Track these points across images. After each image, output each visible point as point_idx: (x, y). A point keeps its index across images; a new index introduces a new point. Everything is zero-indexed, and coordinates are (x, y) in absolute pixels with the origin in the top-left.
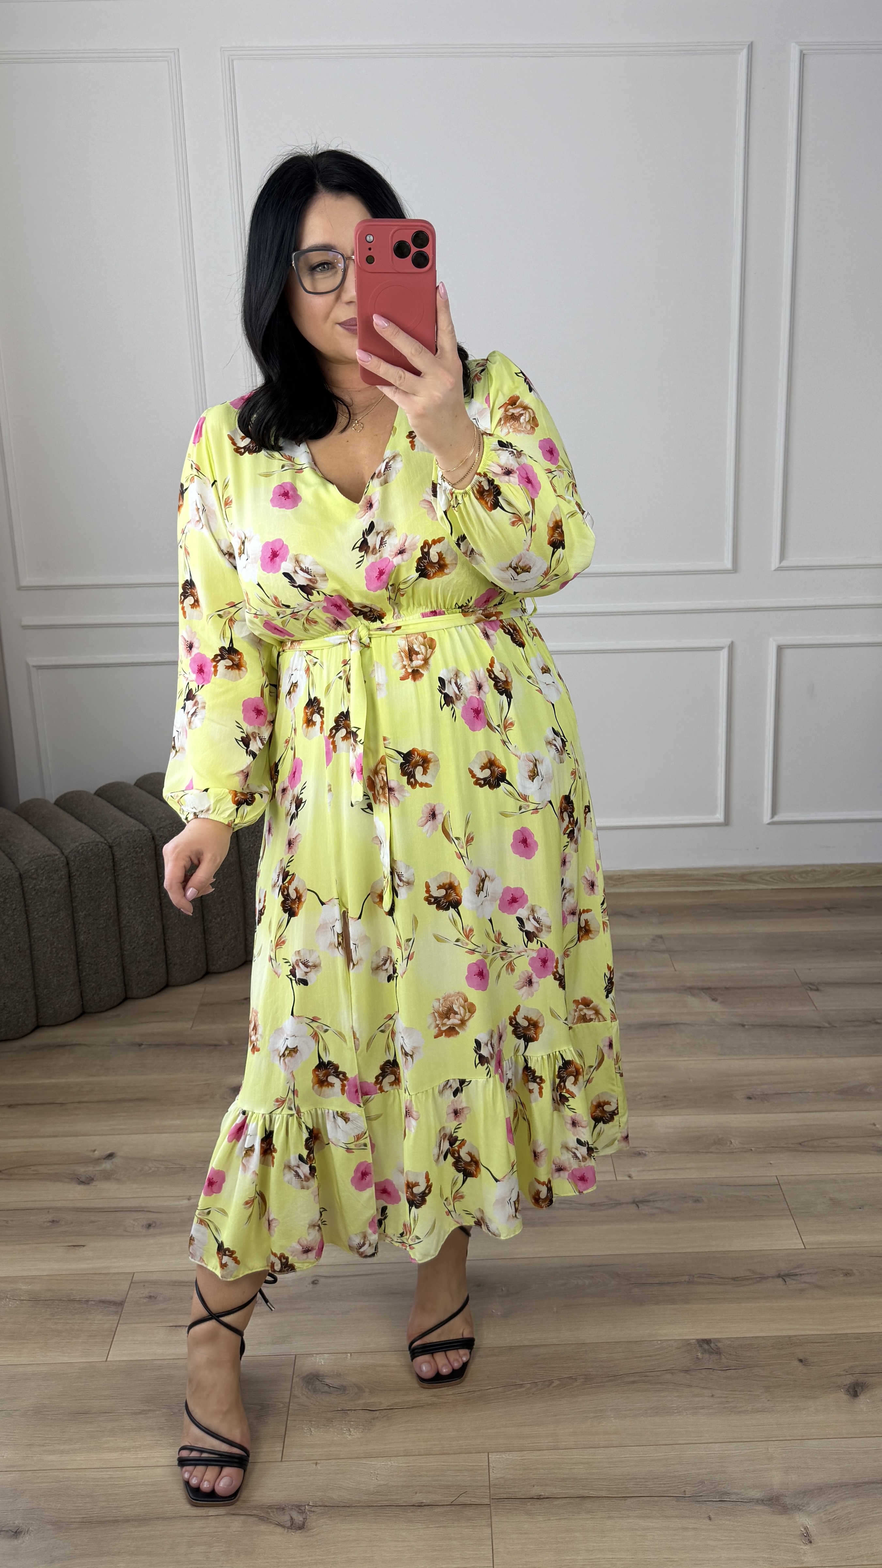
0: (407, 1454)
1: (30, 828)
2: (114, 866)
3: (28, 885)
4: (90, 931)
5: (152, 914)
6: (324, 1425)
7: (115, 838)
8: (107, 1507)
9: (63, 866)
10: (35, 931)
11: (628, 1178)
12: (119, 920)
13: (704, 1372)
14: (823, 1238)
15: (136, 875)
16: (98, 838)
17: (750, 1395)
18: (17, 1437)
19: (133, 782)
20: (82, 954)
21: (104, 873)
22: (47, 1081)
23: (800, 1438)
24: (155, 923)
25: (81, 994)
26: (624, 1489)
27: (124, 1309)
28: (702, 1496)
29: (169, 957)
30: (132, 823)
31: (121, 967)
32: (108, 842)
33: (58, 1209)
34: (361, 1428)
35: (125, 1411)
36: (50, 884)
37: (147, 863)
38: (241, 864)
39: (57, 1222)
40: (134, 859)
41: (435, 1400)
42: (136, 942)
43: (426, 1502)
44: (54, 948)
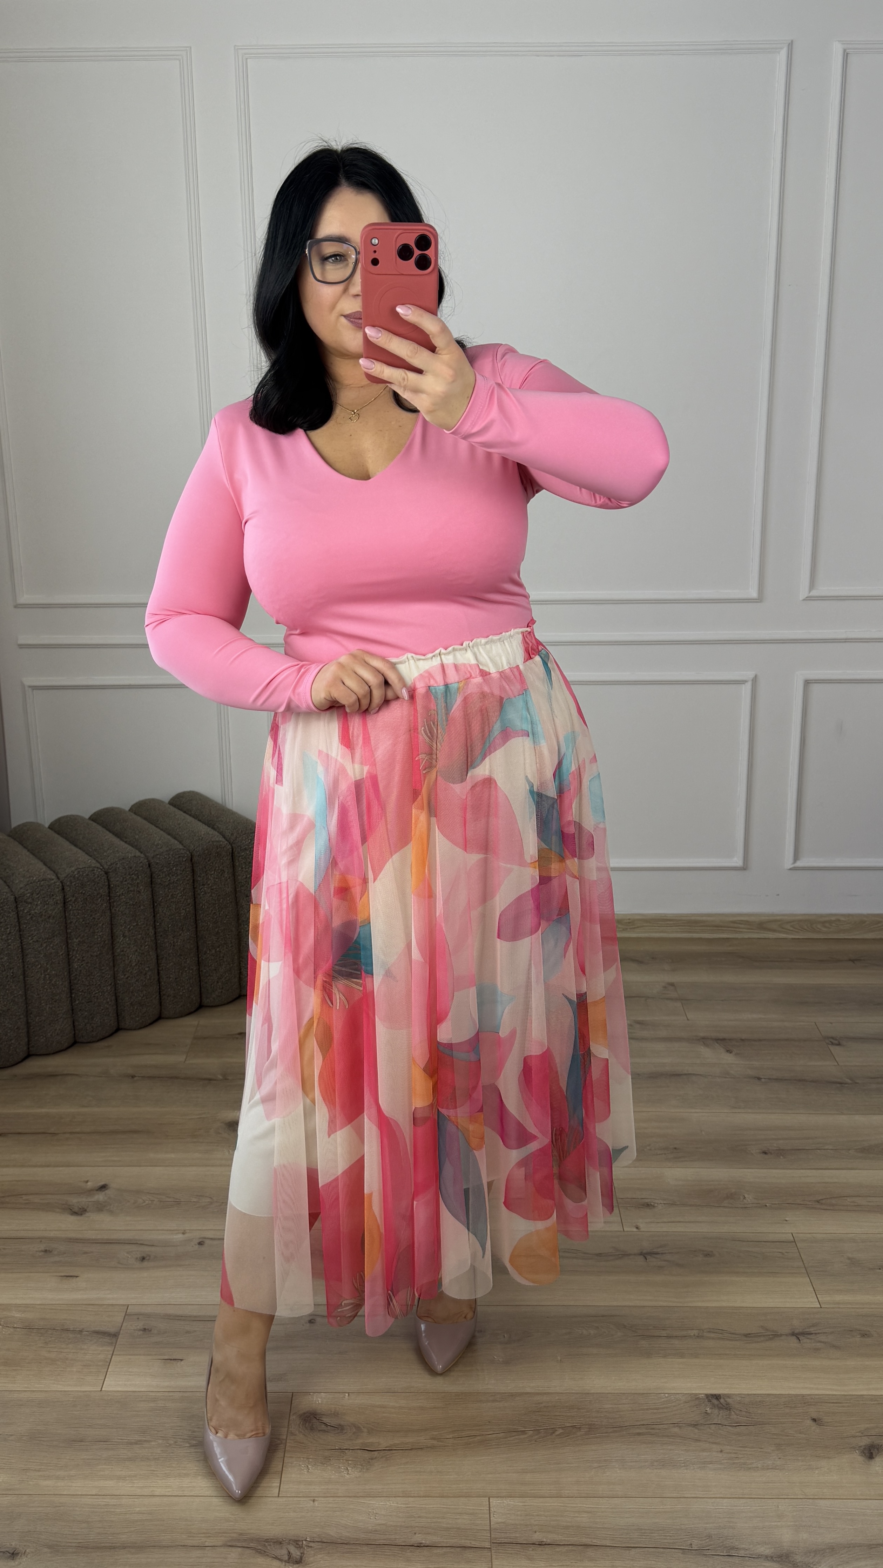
0: (406, 1495)
1: (25, 852)
2: (109, 892)
3: (24, 909)
4: (84, 959)
5: (146, 944)
6: (322, 1463)
7: (111, 864)
8: (103, 1534)
9: (58, 891)
10: (29, 956)
11: (635, 1230)
12: (113, 948)
13: (713, 1427)
14: (838, 1298)
15: (131, 902)
16: (94, 863)
17: (760, 1452)
18: (13, 1461)
19: (127, 809)
20: (75, 981)
21: (99, 900)
22: (39, 1111)
23: (812, 1497)
24: (149, 952)
25: (74, 1023)
26: (628, 1539)
27: (118, 1341)
28: (708, 1550)
29: (163, 988)
30: (128, 849)
31: (113, 997)
32: (104, 868)
33: (51, 1239)
34: (359, 1468)
35: (121, 1441)
36: (44, 909)
37: (143, 891)
38: (237, 895)
39: (50, 1252)
40: (129, 886)
41: (435, 1442)
42: (130, 972)
43: (425, 1543)
44: (47, 974)
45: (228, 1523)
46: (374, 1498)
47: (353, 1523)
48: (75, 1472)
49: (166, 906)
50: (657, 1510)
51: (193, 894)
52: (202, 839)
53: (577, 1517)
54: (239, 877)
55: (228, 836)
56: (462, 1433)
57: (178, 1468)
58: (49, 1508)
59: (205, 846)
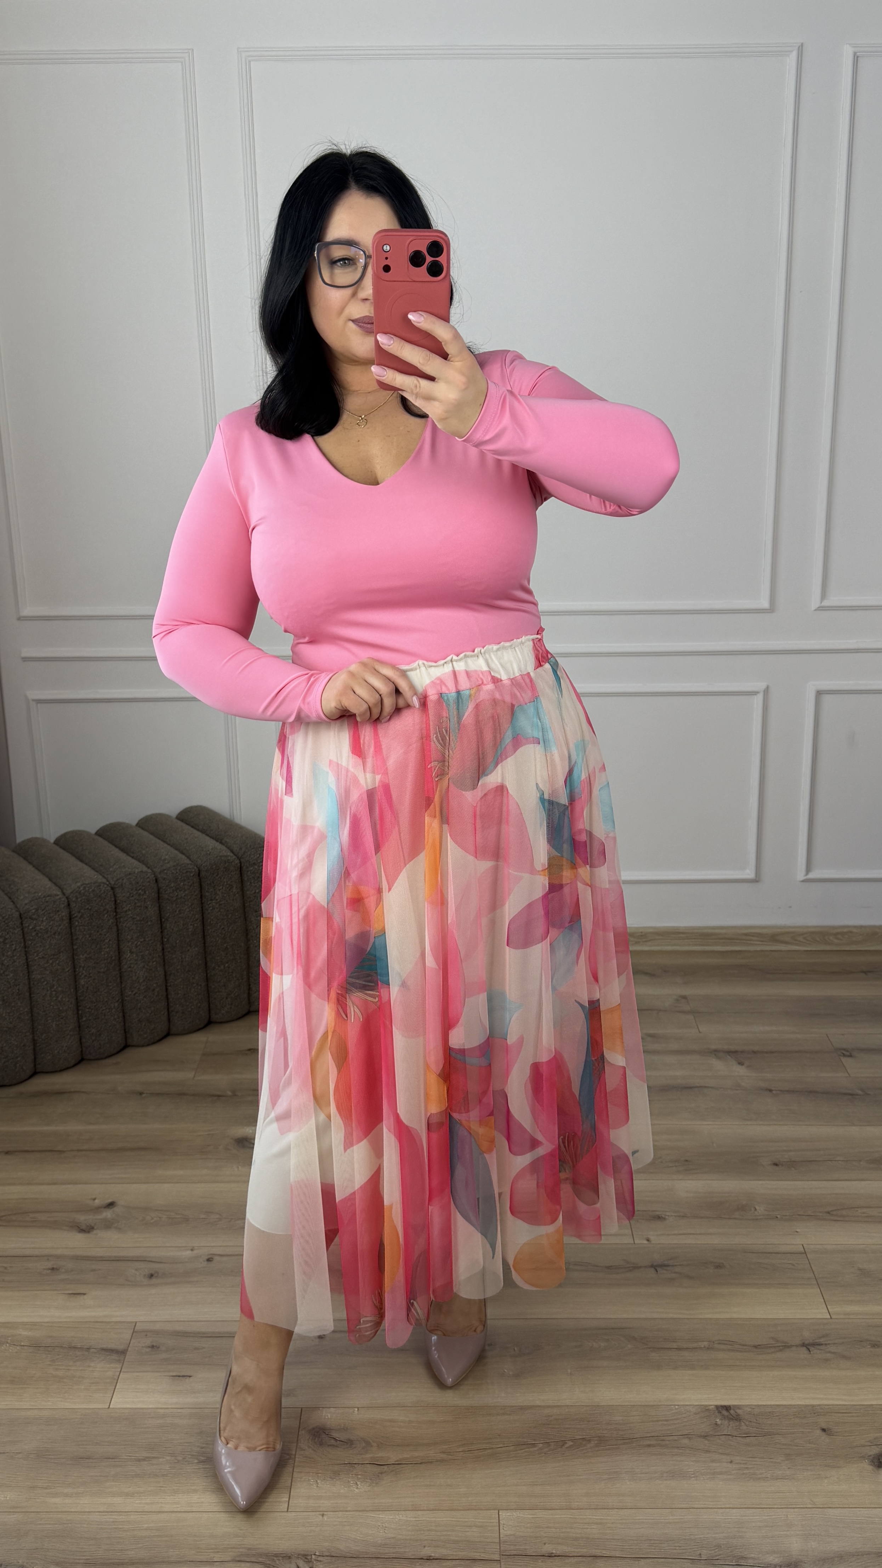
0: (415, 1508)
1: (30, 868)
2: (116, 908)
3: (29, 926)
4: (91, 975)
5: (154, 959)
6: (331, 1478)
7: (117, 880)
8: (111, 1550)
9: (64, 907)
10: (35, 973)
11: (646, 1242)
12: (120, 964)
13: (723, 1438)
14: (849, 1308)
15: (138, 918)
17: (770, 1462)
18: (21, 1479)
19: (134, 823)
20: (82, 998)
21: (106, 916)
22: (45, 1128)
23: (821, 1506)
24: (157, 969)
25: (80, 1040)
26: (637, 1550)
27: (126, 1358)
28: (718, 1559)
29: (172, 1005)
30: (135, 864)
31: (121, 1013)
32: (110, 883)
33: (58, 1257)
34: (369, 1482)
35: (129, 1457)
36: (50, 926)
37: (150, 906)
38: (246, 910)
39: (57, 1269)
40: (136, 901)
41: (444, 1456)
42: (137, 988)
43: (435, 1556)
44: (55, 991)
45: (236, 1538)
46: (383, 1512)
47: (363, 1537)
48: (83, 1490)
49: (174, 922)
50: (667, 1521)
51: (201, 909)
52: (209, 854)
53: (587, 1528)
54: (248, 892)
55: (236, 850)
56: (471, 1446)
57: (186, 1485)
58: (56, 1526)
59: (213, 862)
